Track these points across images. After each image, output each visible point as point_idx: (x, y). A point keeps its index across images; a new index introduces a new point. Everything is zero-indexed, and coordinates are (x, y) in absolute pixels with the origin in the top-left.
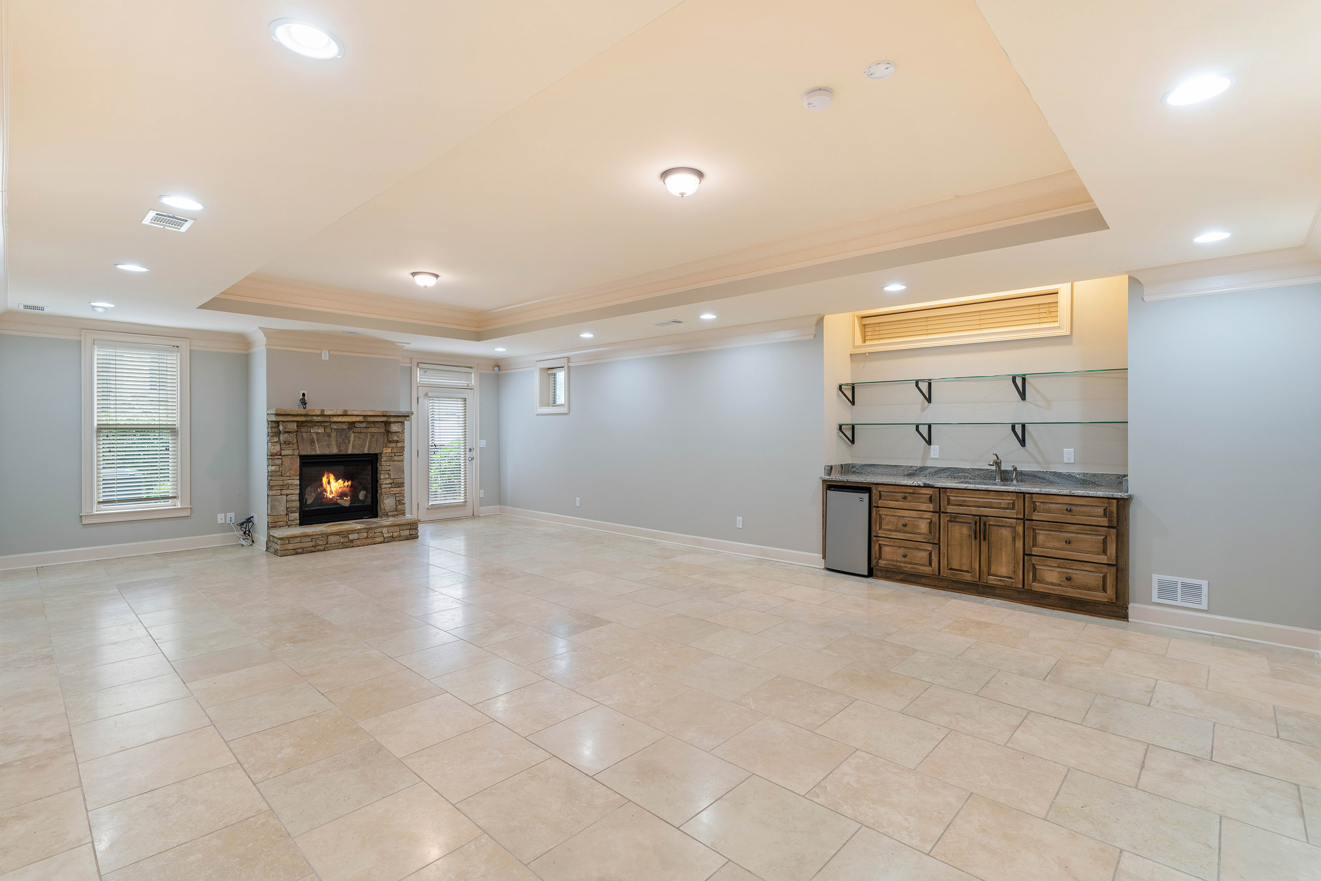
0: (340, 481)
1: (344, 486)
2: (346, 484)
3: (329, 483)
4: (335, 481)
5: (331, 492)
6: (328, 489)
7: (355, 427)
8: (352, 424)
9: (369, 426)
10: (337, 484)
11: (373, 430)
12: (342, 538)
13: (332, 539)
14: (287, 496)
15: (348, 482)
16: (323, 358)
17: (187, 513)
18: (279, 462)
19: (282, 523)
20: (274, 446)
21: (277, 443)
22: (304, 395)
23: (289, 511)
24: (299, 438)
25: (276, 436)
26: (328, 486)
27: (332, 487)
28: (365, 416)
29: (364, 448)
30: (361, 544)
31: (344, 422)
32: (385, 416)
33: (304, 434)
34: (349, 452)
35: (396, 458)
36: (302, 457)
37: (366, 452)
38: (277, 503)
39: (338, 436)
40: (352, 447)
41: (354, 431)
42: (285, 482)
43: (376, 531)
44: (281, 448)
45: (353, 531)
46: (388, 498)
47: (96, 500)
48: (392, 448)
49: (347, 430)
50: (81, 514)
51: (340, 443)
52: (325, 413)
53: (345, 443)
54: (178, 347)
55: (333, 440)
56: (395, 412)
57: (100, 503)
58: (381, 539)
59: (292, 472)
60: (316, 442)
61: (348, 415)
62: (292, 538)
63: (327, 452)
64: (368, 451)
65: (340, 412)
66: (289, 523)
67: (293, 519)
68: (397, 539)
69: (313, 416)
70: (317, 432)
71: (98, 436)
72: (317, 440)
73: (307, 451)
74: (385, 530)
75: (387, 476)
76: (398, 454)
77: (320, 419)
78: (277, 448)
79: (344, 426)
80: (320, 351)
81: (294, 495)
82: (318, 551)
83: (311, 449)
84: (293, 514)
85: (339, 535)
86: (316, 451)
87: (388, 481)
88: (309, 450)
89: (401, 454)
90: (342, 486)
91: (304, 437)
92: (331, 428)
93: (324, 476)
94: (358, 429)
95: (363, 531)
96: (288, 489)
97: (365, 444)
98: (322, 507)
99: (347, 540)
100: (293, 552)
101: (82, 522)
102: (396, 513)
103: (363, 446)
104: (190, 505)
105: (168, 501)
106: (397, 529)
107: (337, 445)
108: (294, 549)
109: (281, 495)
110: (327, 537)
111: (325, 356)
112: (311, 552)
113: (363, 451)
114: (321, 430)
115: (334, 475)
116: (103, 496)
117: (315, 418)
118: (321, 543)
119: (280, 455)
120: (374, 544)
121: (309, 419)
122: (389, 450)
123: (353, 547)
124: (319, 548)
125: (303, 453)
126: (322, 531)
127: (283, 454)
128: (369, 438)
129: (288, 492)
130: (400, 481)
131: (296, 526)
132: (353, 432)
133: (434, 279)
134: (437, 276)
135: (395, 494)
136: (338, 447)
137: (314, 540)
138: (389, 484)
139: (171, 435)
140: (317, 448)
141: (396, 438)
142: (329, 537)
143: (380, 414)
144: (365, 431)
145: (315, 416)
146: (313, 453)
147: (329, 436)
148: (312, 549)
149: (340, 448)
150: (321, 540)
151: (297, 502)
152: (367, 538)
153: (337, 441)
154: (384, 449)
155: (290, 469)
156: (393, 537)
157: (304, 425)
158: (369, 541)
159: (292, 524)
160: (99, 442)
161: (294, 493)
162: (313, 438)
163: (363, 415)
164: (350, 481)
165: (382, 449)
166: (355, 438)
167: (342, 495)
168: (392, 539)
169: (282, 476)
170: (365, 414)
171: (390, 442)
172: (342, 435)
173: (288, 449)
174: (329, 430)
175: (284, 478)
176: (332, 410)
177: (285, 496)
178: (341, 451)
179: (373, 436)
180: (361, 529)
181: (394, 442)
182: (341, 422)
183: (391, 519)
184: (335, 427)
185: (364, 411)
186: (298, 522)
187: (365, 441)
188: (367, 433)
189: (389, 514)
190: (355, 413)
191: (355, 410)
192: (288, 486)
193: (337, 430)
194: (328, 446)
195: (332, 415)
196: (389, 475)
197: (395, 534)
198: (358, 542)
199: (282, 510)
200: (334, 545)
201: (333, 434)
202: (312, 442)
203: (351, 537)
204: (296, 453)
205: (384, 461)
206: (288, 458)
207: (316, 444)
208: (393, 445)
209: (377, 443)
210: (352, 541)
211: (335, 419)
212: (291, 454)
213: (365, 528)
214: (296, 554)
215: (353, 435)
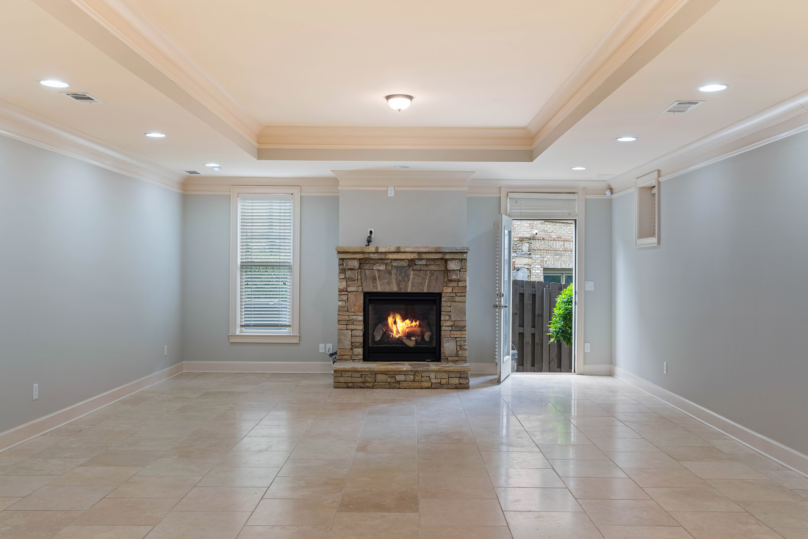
0: (407, 321)
1: (412, 327)
2: (414, 324)
3: (395, 323)
4: (401, 320)
5: (398, 332)
6: (394, 329)
7: (415, 264)
8: (412, 262)
9: (429, 264)
10: (404, 324)
11: (433, 268)
12: (389, 377)
13: (380, 377)
14: (352, 331)
15: (416, 322)
16: (389, 195)
17: (296, 341)
18: (345, 298)
19: (347, 357)
20: (341, 282)
21: (344, 280)
22: (371, 232)
23: (353, 346)
24: (363, 275)
25: (343, 273)
26: (394, 326)
27: (398, 327)
28: (419, 253)
29: (423, 287)
30: (407, 386)
31: (404, 259)
32: (440, 253)
33: (367, 272)
34: (409, 290)
35: (457, 299)
36: (366, 294)
37: (425, 291)
38: (343, 337)
39: (398, 274)
40: (412, 285)
41: (414, 268)
42: (351, 317)
43: (424, 375)
44: (347, 285)
45: (400, 372)
46: (448, 341)
47: (239, 323)
48: (453, 287)
49: (407, 268)
50: (229, 334)
51: (400, 280)
52: (379, 250)
53: (404, 281)
54: (292, 194)
55: (393, 277)
56: (448, 248)
57: (242, 326)
58: (429, 384)
59: (357, 309)
60: (377, 279)
61: (401, 252)
62: (344, 371)
63: (387, 289)
64: (428, 290)
65: (393, 249)
66: (354, 358)
67: (357, 354)
68: (446, 386)
69: (369, 253)
70: (379, 269)
71: (241, 272)
72: (379, 277)
73: (370, 288)
74: (433, 375)
75: (447, 318)
76: (460, 294)
77: (376, 256)
78: (344, 284)
79: (404, 263)
80: (386, 188)
81: (358, 331)
82: (368, 387)
83: (373, 286)
84: (356, 349)
85: (386, 374)
86: (377, 289)
87: (448, 324)
88: (371, 287)
89: (463, 294)
90: (410, 326)
91: (367, 274)
92: (392, 266)
93: (390, 316)
94: (417, 266)
95: (410, 373)
96: (353, 324)
97: (425, 282)
98: (390, 346)
99: (393, 380)
100: (345, 385)
101: (229, 340)
102: (456, 359)
103: (422, 284)
104: (299, 334)
105: (286, 329)
106: (445, 375)
107: (397, 282)
108: (346, 383)
109: (347, 329)
110: (376, 374)
111: (391, 193)
112: (361, 388)
113: (423, 290)
114: (382, 268)
115: (400, 315)
116: (245, 321)
117: (372, 255)
118: (369, 380)
119: (347, 291)
120: (421, 388)
121: (366, 256)
122: (450, 290)
123: (400, 388)
124: (367, 384)
125: (366, 290)
126: (370, 368)
127: (348, 290)
128: (428, 276)
129: (352, 327)
130: (461, 324)
131: (359, 361)
132: (413, 270)
133: (408, 101)
134: (410, 98)
135: (456, 338)
136: (398, 285)
137: (363, 376)
138: (450, 326)
139: (289, 272)
140: (379, 286)
141: (454, 277)
142: (377, 375)
143: (433, 251)
144: (425, 268)
145: (372, 253)
146: (375, 290)
147: (390, 273)
148: (361, 385)
149: (400, 286)
150: (370, 377)
151: (360, 338)
152: (414, 381)
153: (397, 279)
154: (444, 288)
155: (355, 305)
156: (440, 384)
157: (367, 262)
158: (416, 384)
159: (356, 358)
160: (242, 277)
161: (358, 328)
162: (375, 275)
163: (417, 252)
164: (418, 321)
165: (441, 288)
166: (415, 276)
167: (409, 335)
168: (439, 386)
169: (348, 311)
170: (417, 250)
171: (451, 281)
172: (401, 272)
173: (353, 285)
174: (389, 268)
175: (349, 314)
176: (386, 247)
177: (350, 331)
178: (400, 289)
179: (432, 274)
180: (408, 371)
181: (455, 281)
182: (401, 260)
183: (451, 364)
184: (395, 264)
185: (417, 247)
186: (361, 357)
187: (424, 279)
188: (426, 271)
189: (449, 358)
190: (408, 250)
191: (408, 247)
192: (352, 322)
193: (397, 267)
194: (389, 283)
195: (388, 252)
196: (450, 316)
197: (443, 381)
198: (405, 384)
199: (347, 344)
200: (381, 384)
201: (394, 271)
202: (374, 279)
203: (399, 378)
204: (360, 289)
205: (444, 301)
206: (353, 294)
207: (378, 281)
208: (455, 284)
209: (436, 282)
210: (399, 382)
211: (391, 256)
212: (355, 290)
213: (412, 371)
214: (348, 388)
215: (412, 273)
